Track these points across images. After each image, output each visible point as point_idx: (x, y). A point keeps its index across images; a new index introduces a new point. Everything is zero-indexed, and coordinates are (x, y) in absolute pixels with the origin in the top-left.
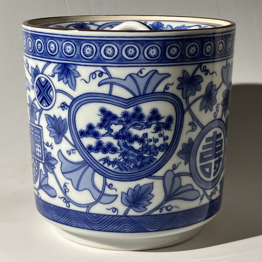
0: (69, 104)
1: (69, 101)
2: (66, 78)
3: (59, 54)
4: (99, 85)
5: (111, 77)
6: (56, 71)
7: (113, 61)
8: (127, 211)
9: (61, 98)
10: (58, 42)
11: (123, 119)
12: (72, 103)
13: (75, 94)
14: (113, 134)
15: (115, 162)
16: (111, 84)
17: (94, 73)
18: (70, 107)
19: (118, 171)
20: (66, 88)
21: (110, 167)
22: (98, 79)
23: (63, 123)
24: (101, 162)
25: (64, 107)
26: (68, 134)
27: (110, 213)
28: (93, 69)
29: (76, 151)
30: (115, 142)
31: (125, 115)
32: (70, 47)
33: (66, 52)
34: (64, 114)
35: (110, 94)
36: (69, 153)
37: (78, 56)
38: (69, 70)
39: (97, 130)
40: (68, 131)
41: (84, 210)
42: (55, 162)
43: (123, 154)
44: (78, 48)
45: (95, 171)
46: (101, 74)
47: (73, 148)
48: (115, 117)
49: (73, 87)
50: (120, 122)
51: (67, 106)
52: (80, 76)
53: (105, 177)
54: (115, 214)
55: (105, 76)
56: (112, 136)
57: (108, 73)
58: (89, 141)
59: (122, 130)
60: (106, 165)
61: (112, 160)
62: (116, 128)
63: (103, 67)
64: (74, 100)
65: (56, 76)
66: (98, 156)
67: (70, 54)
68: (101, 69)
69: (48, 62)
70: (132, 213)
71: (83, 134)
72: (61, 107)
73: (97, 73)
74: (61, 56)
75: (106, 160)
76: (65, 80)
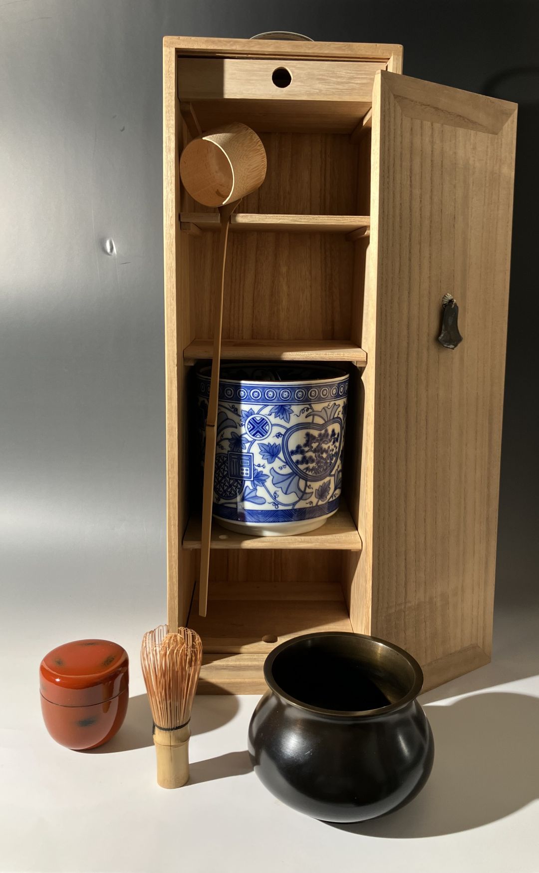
0: (283, 433)
1: (283, 431)
2: (282, 415)
3: (277, 399)
4: (306, 417)
5: (313, 411)
6: (273, 411)
7: (315, 400)
8: (318, 502)
9: (276, 430)
10: (277, 390)
11: (319, 438)
12: (286, 433)
13: (288, 426)
14: (313, 449)
15: (313, 469)
16: (314, 415)
17: (304, 409)
18: (284, 436)
19: (314, 475)
20: (282, 422)
21: (310, 473)
22: (306, 413)
23: (277, 447)
24: (305, 471)
25: (279, 436)
26: (281, 455)
27: (308, 505)
28: (302, 407)
29: (287, 466)
30: (313, 455)
31: (320, 435)
32: (286, 393)
33: (283, 397)
34: (279, 441)
35: (313, 422)
36: (281, 468)
37: (292, 398)
38: (285, 410)
39: (303, 448)
40: (281, 453)
41: (290, 508)
42: (266, 477)
43: (317, 463)
44: (293, 393)
45: (300, 478)
46: (308, 409)
47: (285, 464)
48: (314, 438)
49: (288, 421)
50: (317, 441)
51: (282, 435)
52: (293, 412)
53: (306, 481)
54: (311, 505)
55: (310, 411)
56: (312, 451)
57: (311, 408)
58: (295, 458)
59: (318, 446)
60: (307, 472)
61: (311, 468)
62: (315, 445)
63: (310, 405)
64: (288, 430)
65: (273, 414)
66: (302, 467)
67: (286, 398)
68: (308, 406)
69: (265, 405)
70: (320, 503)
71: (293, 453)
72: (276, 436)
73: (305, 409)
74: (278, 400)
75: (307, 469)
76: (281, 416)
